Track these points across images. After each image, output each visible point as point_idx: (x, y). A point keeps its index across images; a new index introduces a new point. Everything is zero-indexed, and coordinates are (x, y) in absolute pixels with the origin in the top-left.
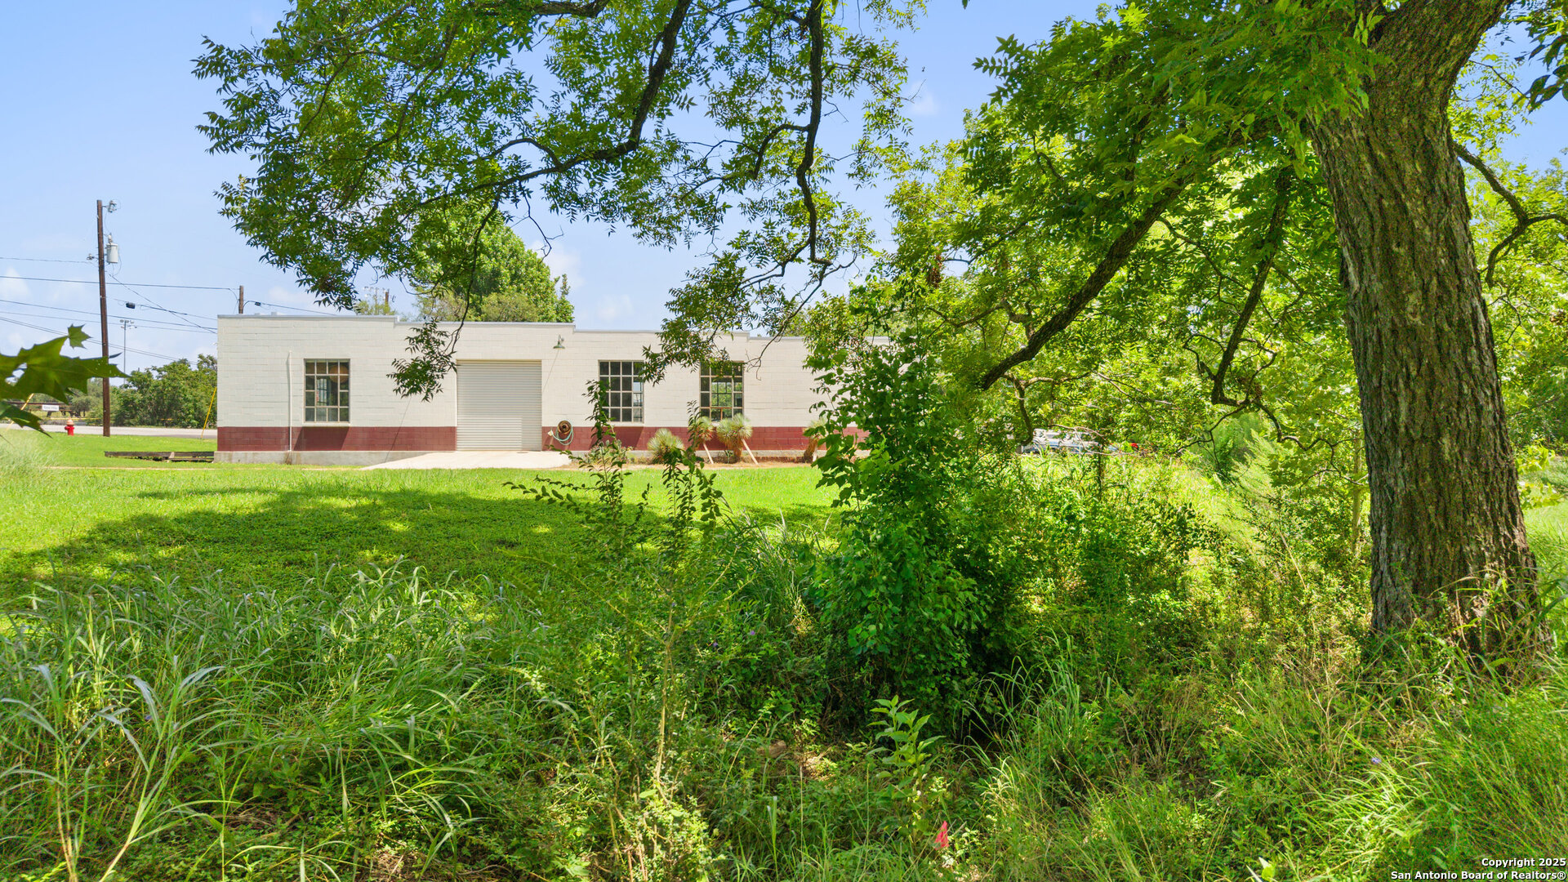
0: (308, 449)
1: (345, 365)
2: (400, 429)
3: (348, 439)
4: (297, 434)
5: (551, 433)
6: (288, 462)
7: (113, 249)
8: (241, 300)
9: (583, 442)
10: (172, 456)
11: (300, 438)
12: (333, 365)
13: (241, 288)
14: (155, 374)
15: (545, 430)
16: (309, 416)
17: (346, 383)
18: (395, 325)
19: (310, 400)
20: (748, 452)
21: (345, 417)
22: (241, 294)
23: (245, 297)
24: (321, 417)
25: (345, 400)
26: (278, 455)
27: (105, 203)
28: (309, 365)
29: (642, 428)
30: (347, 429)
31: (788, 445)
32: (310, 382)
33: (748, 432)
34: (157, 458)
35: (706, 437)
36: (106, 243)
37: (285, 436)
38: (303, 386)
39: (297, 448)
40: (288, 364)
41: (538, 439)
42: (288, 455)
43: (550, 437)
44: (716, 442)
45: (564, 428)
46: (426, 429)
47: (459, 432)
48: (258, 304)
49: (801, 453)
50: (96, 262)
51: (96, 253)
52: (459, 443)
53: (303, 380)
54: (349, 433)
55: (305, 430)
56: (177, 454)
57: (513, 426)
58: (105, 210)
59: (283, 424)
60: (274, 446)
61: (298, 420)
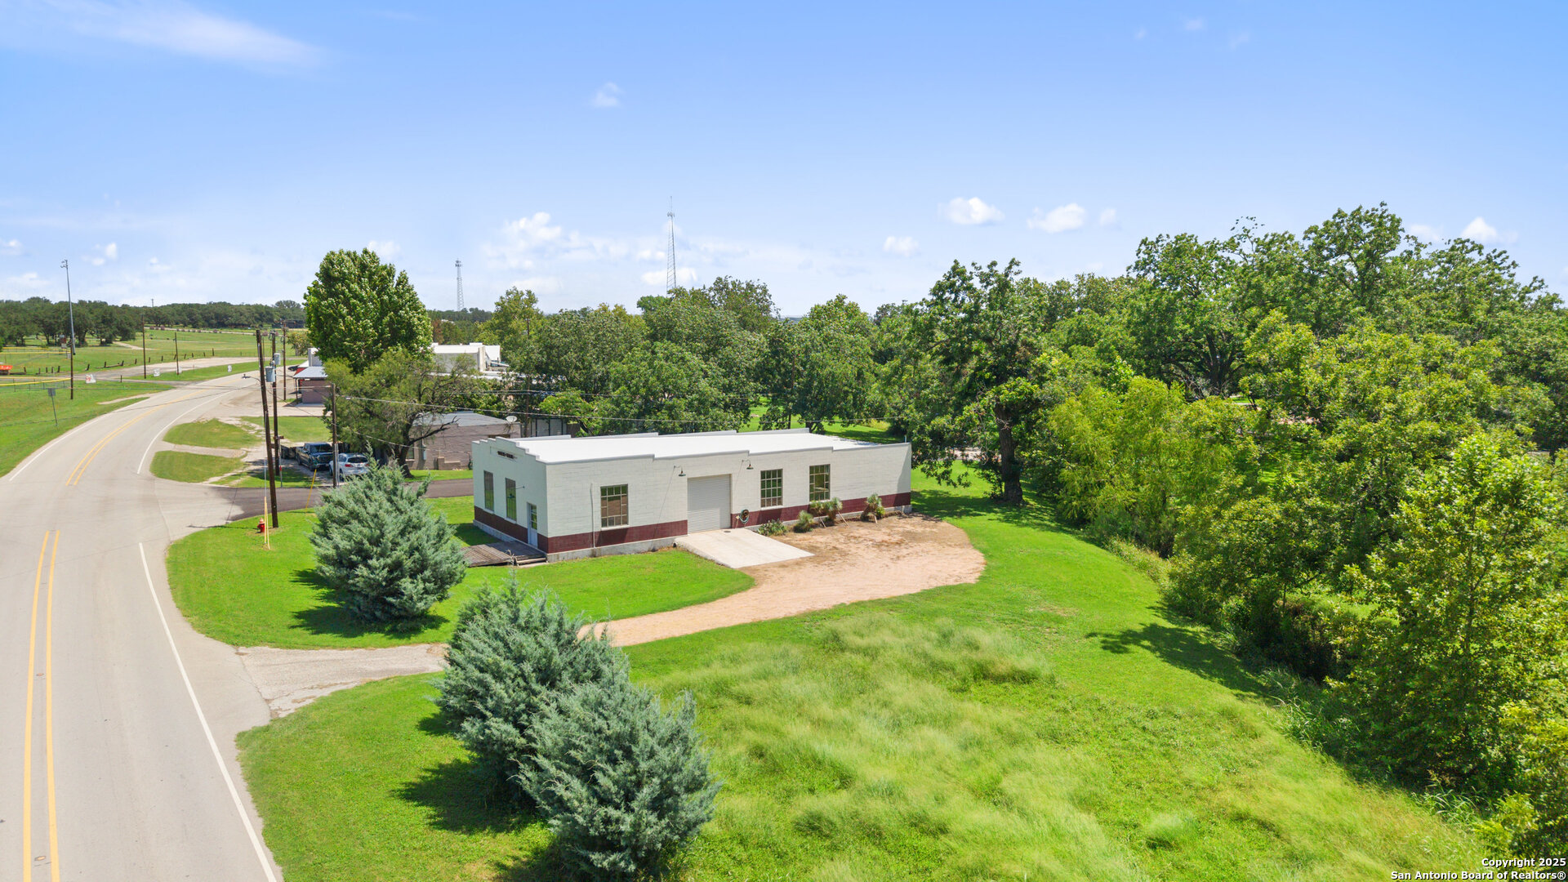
0: (604, 545)
1: (625, 488)
2: (657, 525)
3: (628, 535)
5: (738, 517)
6: (593, 555)
9: (754, 520)
10: (518, 561)
11: (599, 537)
12: (618, 489)
15: (734, 515)
16: (604, 524)
17: (625, 500)
18: (654, 460)
19: (604, 513)
20: (838, 516)
21: (626, 522)
24: (611, 524)
25: (625, 510)
26: (587, 551)
28: (603, 490)
29: (782, 509)
30: (627, 529)
32: (603, 501)
33: (840, 505)
37: (590, 538)
38: (600, 505)
39: (598, 545)
40: (591, 491)
41: (727, 522)
42: (593, 550)
43: (737, 520)
45: (745, 514)
46: (671, 523)
47: (688, 523)
49: (860, 513)
52: (689, 529)
53: (600, 500)
54: (628, 531)
55: (602, 532)
57: (717, 515)
59: (589, 531)
60: (585, 546)
61: (599, 528)
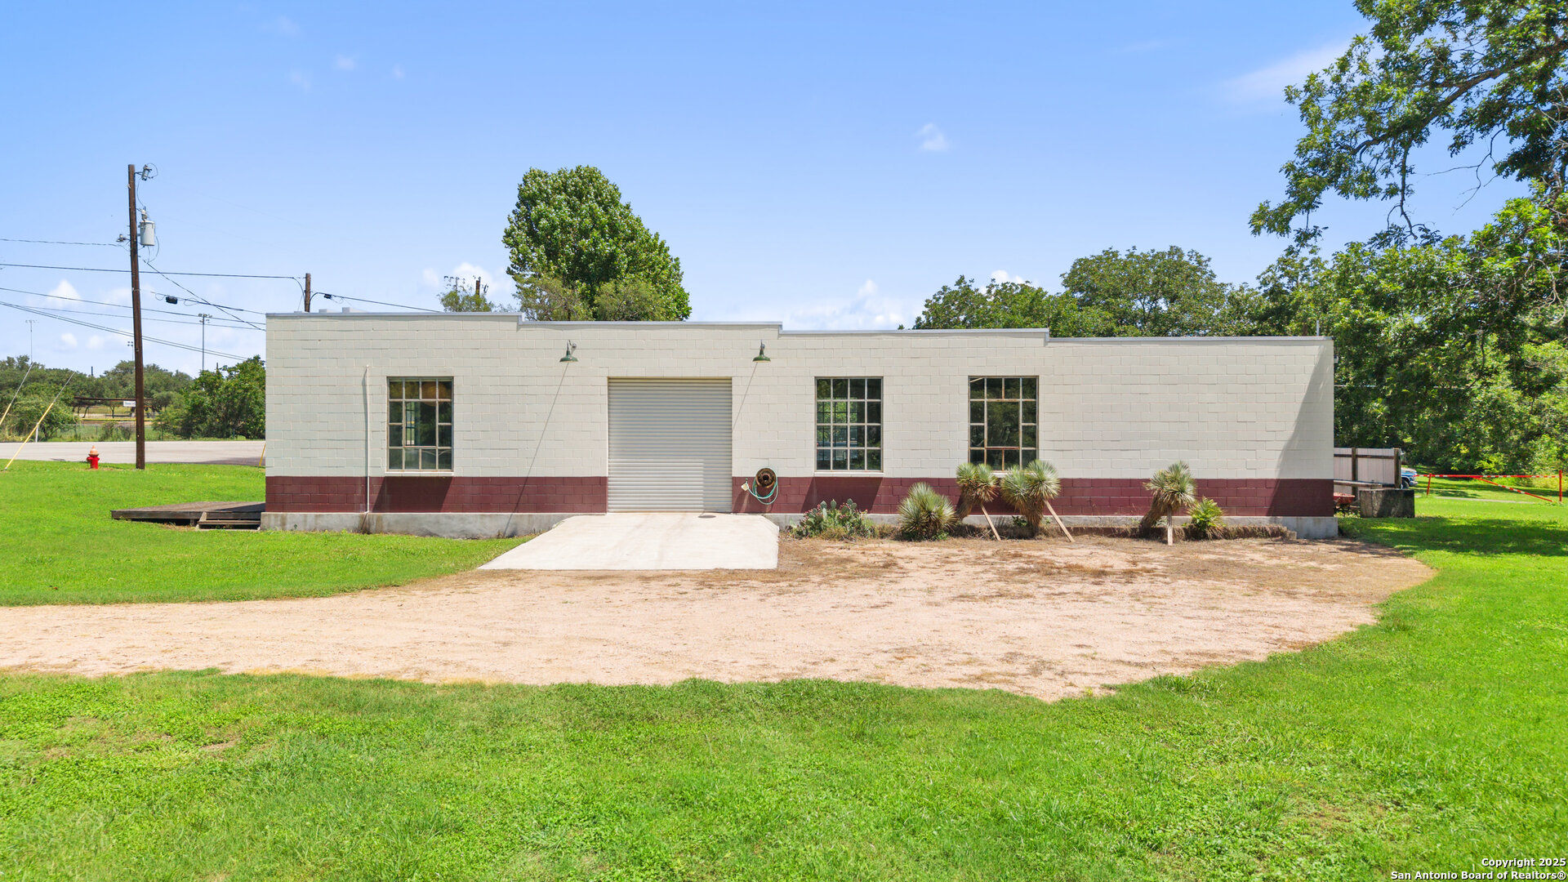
0: (392, 510)
1: (447, 385)
2: (526, 480)
3: (450, 494)
4: (377, 487)
5: (745, 487)
6: (364, 529)
7: (148, 227)
8: (307, 292)
9: (793, 499)
10: (203, 519)
11: (382, 490)
12: (427, 384)
13: (308, 277)
14: (225, 374)
15: (737, 482)
16: (394, 461)
17: (447, 410)
18: (519, 326)
19: (395, 437)
20: (1052, 519)
21: (447, 461)
22: (308, 284)
23: (313, 288)
24: (411, 464)
25: (447, 436)
26: (351, 518)
27: (139, 169)
28: (394, 384)
29: (880, 479)
30: (449, 479)
31: (1110, 507)
32: (395, 411)
33: (1052, 488)
34: (182, 521)
35: (985, 497)
36: (139, 219)
37: (360, 490)
38: (385, 417)
39: (377, 508)
40: (364, 385)
41: (725, 496)
42: (364, 518)
43: (744, 492)
44: (1001, 502)
45: (765, 479)
46: (563, 480)
47: (611, 485)
48: (328, 296)
49: (1135, 520)
50: (127, 245)
51: (127, 233)
52: (611, 501)
53: (385, 408)
54: (452, 486)
55: (388, 481)
56: (210, 515)
57: (691, 474)
58: (138, 177)
59: (358, 473)
60: (346, 505)
61: (379, 467)
